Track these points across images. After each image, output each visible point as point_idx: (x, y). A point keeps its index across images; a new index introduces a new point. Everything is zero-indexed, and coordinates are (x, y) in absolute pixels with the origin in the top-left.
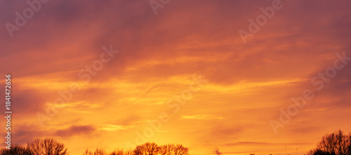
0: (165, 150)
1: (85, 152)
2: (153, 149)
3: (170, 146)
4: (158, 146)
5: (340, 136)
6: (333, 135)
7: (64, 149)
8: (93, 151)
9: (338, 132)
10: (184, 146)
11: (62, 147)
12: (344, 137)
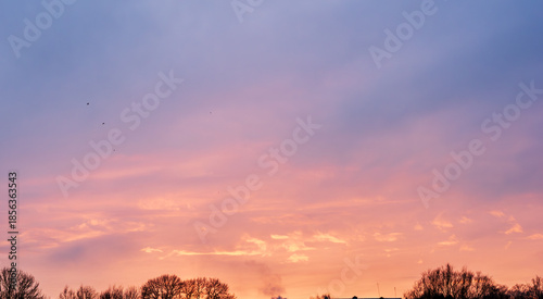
0: (191, 287)
1: (63, 291)
2: (173, 285)
3: (199, 281)
4: (182, 280)
5: (448, 274)
6: (438, 272)
7: (34, 285)
8: (76, 289)
9: (445, 268)
10: (222, 282)
11: (30, 280)
12: (455, 275)
